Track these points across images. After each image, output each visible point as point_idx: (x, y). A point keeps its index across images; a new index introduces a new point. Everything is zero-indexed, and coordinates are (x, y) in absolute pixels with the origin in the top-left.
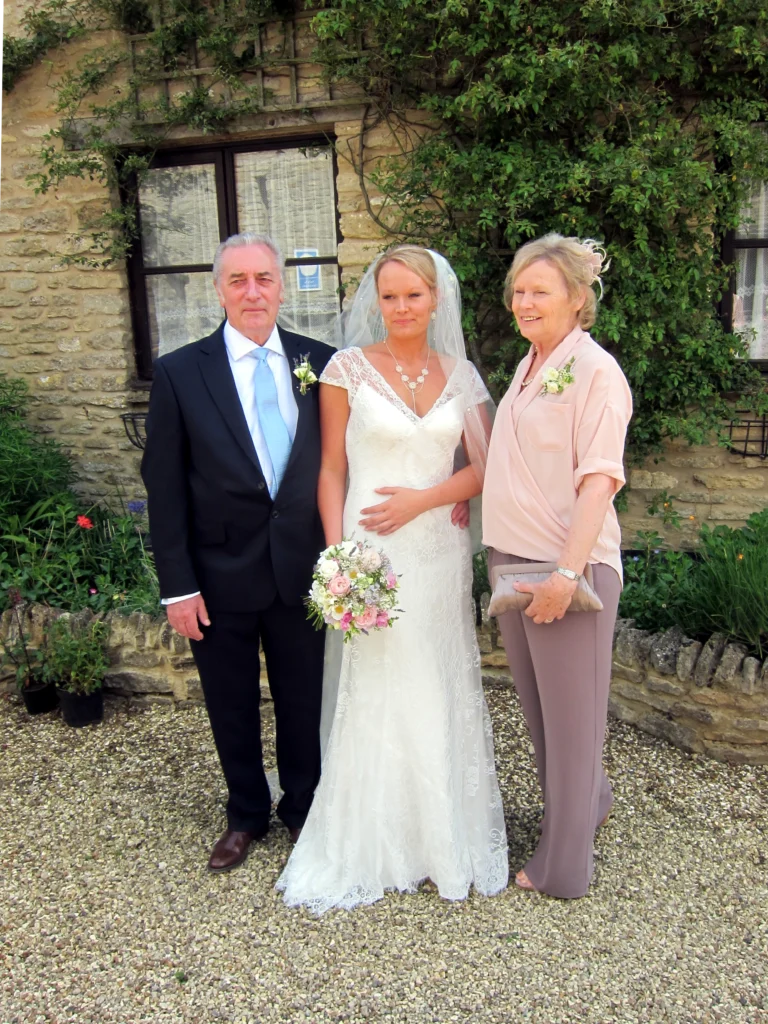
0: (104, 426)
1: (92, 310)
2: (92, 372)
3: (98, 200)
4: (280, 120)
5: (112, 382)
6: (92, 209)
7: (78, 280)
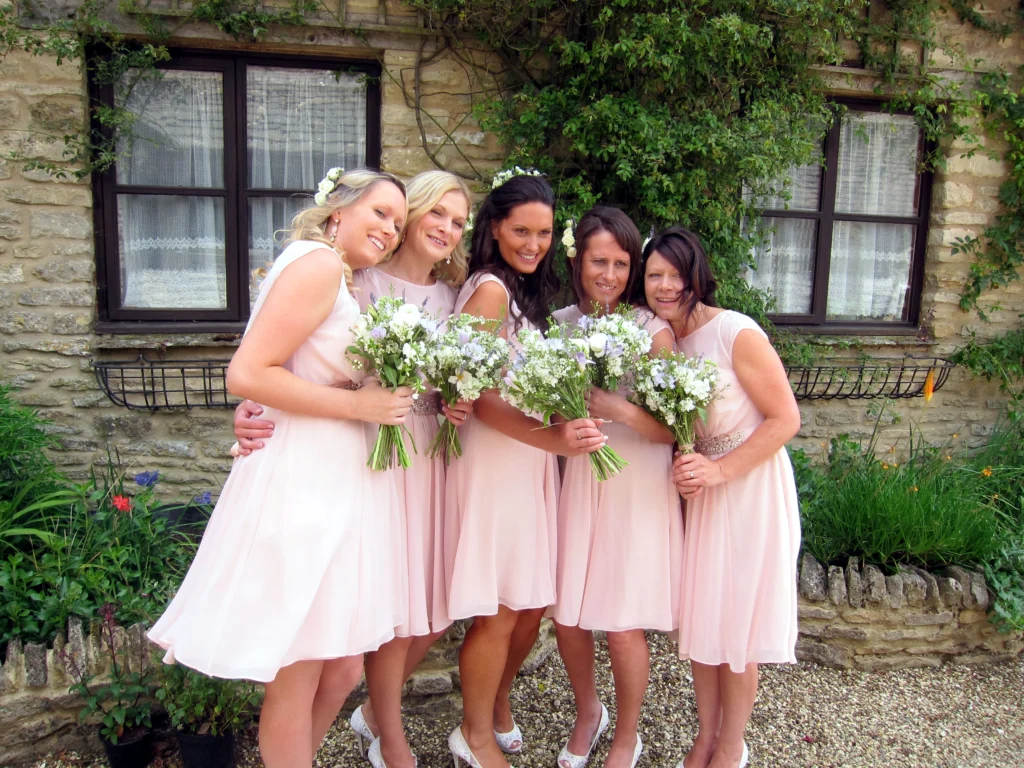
0: (54, 378)
1: (44, 231)
2: (41, 311)
3: (65, 96)
4: (322, 37)
5: (69, 322)
6: (55, 105)
7: (24, 192)
